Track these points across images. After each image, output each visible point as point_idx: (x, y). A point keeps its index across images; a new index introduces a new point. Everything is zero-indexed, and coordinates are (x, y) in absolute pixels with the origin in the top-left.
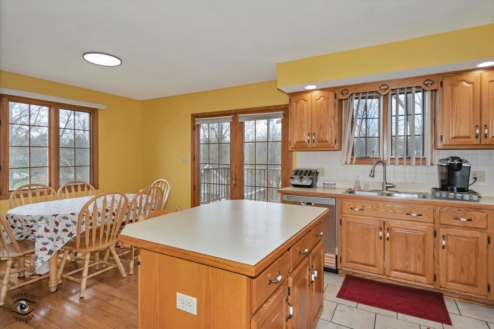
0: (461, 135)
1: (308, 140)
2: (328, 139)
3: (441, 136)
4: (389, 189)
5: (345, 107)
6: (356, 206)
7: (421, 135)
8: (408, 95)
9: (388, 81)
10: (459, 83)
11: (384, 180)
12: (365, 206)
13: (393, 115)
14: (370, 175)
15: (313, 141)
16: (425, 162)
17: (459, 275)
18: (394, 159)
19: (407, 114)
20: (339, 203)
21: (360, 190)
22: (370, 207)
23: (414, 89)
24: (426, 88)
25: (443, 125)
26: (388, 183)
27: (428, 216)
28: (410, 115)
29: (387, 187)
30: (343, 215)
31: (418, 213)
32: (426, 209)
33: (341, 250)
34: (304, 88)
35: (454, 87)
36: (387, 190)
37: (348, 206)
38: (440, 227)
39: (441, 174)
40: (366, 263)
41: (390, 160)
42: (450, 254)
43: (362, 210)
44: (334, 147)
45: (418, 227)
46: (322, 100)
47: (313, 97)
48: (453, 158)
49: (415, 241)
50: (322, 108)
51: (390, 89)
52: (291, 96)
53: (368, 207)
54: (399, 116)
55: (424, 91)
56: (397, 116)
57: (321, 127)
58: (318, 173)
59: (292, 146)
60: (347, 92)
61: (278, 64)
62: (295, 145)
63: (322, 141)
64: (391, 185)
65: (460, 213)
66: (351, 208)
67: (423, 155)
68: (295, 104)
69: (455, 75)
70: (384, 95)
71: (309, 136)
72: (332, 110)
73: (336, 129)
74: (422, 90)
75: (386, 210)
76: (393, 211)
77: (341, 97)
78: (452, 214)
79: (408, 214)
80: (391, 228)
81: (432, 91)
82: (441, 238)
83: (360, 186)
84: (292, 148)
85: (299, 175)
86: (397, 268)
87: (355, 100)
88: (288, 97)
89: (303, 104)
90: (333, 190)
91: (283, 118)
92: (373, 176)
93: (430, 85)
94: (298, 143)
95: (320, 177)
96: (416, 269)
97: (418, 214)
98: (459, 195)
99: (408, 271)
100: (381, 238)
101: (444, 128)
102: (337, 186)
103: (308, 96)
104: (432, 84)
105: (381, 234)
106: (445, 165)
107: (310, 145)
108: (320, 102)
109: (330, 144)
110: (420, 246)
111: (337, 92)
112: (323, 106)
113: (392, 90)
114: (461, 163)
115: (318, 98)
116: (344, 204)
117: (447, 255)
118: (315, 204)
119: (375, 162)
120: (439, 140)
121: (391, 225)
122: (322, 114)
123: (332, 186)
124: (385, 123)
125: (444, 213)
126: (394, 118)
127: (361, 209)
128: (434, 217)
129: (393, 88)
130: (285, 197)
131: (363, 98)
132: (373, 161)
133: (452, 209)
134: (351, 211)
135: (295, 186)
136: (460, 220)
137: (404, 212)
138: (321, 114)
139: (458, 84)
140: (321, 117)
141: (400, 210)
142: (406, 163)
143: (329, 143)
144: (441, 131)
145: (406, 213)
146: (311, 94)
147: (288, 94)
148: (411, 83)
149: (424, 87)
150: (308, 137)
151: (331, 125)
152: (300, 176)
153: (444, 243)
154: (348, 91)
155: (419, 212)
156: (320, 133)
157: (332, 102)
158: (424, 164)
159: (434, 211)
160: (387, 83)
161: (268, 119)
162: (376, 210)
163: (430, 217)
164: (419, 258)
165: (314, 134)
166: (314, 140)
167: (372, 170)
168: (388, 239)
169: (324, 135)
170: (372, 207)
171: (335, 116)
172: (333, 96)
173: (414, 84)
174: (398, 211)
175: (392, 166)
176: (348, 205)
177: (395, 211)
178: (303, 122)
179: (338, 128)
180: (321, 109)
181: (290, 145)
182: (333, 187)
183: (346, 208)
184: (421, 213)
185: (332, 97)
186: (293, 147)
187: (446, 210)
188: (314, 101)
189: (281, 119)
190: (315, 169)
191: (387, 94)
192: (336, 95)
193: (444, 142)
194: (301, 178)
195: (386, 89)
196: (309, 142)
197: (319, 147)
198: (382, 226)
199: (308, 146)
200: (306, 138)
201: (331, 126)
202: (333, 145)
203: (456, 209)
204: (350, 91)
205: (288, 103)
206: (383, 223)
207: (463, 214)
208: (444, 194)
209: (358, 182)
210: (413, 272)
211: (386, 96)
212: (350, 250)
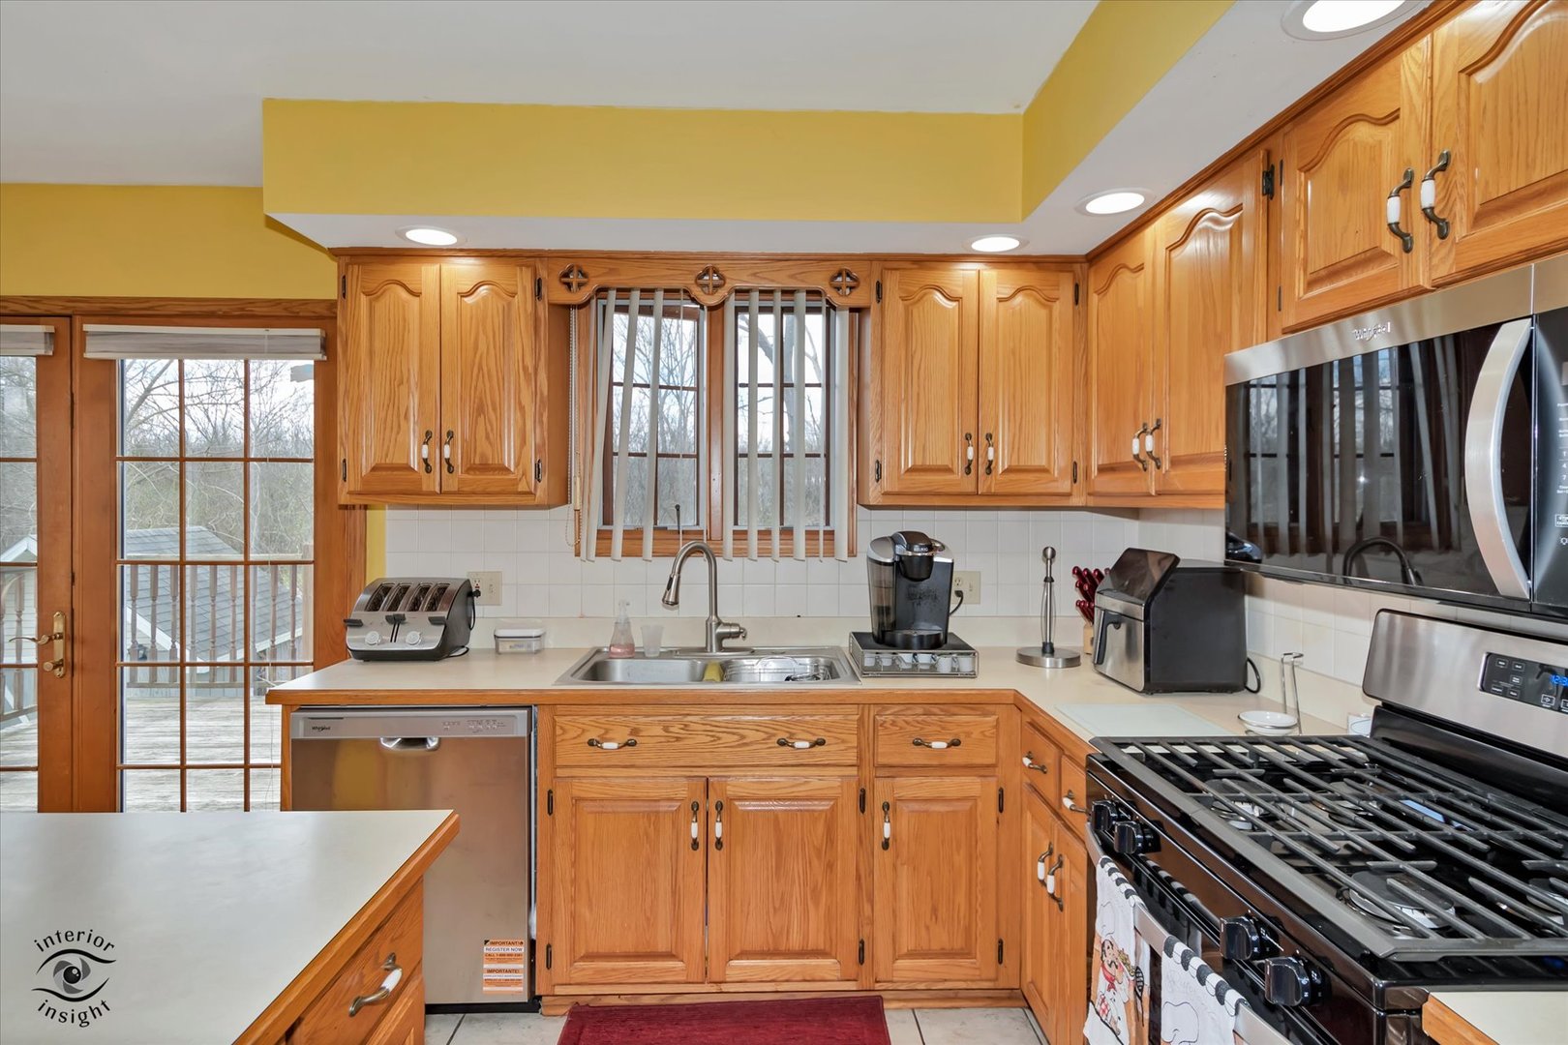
0: (929, 462)
1: (425, 461)
2: (509, 460)
3: (878, 462)
4: (726, 643)
5: (583, 338)
6: (607, 731)
7: (822, 455)
8: (785, 317)
9: (722, 256)
10: (925, 294)
11: (711, 614)
12: (641, 727)
13: (740, 382)
14: (663, 600)
15: (445, 466)
16: (833, 544)
17: (927, 928)
18: (743, 537)
19: (782, 385)
20: (544, 727)
21: (632, 653)
22: (658, 731)
23: (801, 299)
24: (837, 301)
25: (881, 426)
26: (724, 621)
27: (843, 741)
28: (792, 385)
29: (721, 637)
30: (560, 772)
31: (814, 735)
32: (837, 718)
33: (549, 918)
34: (401, 235)
35: (912, 304)
36: (721, 648)
37: (579, 736)
38: (876, 777)
39: (878, 586)
40: (642, 949)
41: (734, 540)
42: (902, 864)
43: (629, 745)
44: (530, 493)
45: (815, 783)
46: (484, 299)
47: (445, 285)
48: (913, 537)
49: (802, 839)
50: (485, 333)
51: (729, 285)
52: (347, 265)
53: (652, 730)
54: (759, 389)
55: (831, 307)
56: (753, 385)
57: (480, 410)
58: (478, 593)
59: (353, 483)
60: (581, 279)
61: (270, 105)
62: (365, 481)
63: (485, 468)
64: (734, 630)
65: (929, 724)
66: (591, 743)
67: (828, 523)
68: (364, 299)
69: (915, 266)
70: (711, 309)
71: (426, 443)
72: (522, 340)
73: (541, 422)
74: (824, 305)
75: (713, 736)
76: (736, 737)
77: (562, 296)
78: (909, 728)
79: (782, 743)
80: (731, 800)
81: (852, 310)
82: (879, 812)
83: (632, 638)
84: (350, 493)
85: (389, 610)
86: (748, 948)
87: (616, 316)
88: (331, 267)
89: (404, 306)
90: (534, 660)
91: (319, 357)
92: (676, 603)
93: (848, 291)
94: (378, 473)
95: (481, 609)
96: (806, 937)
97: (815, 739)
98: (924, 658)
99: (783, 948)
100: (695, 844)
101: (885, 438)
102: (550, 643)
103: (427, 274)
104: (851, 288)
105: (695, 830)
106: (889, 561)
107: (431, 483)
108: (477, 304)
109: (516, 482)
110: (818, 851)
111: (543, 274)
112: (489, 321)
113: (738, 291)
114: (930, 554)
115: (467, 288)
116: (561, 728)
117: (895, 867)
118: (440, 739)
119: (683, 547)
120: (872, 475)
121: (731, 791)
122: (485, 355)
123: (529, 646)
124: (716, 409)
125: (886, 728)
126: (743, 393)
127: (625, 741)
128: (859, 743)
129: (739, 285)
130: (301, 724)
131: (646, 311)
132: (679, 544)
133: (909, 712)
134: (586, 754)
135: (369, 657)
136: (930, 747)
137: (771, 736)
138: (478, 356)
139: (922, 298)
140: (480, 368)
141: (758, 730)
142: (781, 549)
143: (511, 476)
144: (878, 447)
145: (775, 739)
146: (438, 266)
147: (335, 253)
148: (792, 276)
149: (831, 294)
150: (425, 447)
151: (520, 403)
152: (391, 613)
153: (887, 832)
154: (584, 275)
155: (813, 731)
156: (474, 433)
157: (526, 310)
158: (830, 552)
159: (861, 721)
160: (721, 266)
161: (247, 356)
162: (678, 739)
163: (850, 745)
164: (815, 893)
165: (450, 434)
166: (448, 461)
167: (671, 580)
168: (719, 843)
169: (490, 443)
170: (666, 729)
171: (536, 370)
172: (529, 285)
173: (803, 281)
174: (752, 735)
175: (738, 561)
176: (579, 732)
177: (743, 737)
178: (401, 383)
179: (548, 417)
180: (482, 336)
181: (345, 479)
182: (535, 645)
183: (573, 741)
184: (822, 735)
185: (524, 288)
186: (359, 488)
187: (891, 717)
188: (450, 297)
189: (312, 362)
190: (465, 576)
191: (722, 305)
192: (538, 283)
193: (887, 484)
194: (397, 621)
195: (716, 287)
196: (428, 469)
197: (474, 493)
198: (700, 798)
199: (425, 488)
200: (415, 453)
201: (522, 409)
202: (527, 483)
203: (919, 710)
204: (594, 277)
205: (336, 298)
206: (702, 783)
207: (940, 726)
208: (886, 658)
209: (623, 627)
210: (797, 948)
211: (717, 309)
212: (587, 914)
